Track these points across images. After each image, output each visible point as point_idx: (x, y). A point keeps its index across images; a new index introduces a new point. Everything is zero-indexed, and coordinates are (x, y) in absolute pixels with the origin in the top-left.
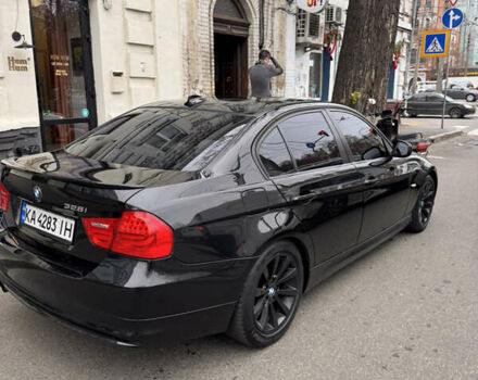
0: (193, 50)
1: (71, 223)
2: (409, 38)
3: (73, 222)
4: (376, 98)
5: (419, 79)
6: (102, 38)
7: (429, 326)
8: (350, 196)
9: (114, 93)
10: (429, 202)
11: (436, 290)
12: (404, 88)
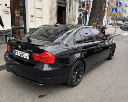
0: (52, 10)
1: (28, 54)
2: (108, 9)
3: (29, 54)
4: (99, 25)
5: (109, 20)
6: (28, 6)
7: (114, 82)
8: (94, 50)
9: (31, 21)
10: (113, 52)
11: (116, 74)
12: (106, 22)
